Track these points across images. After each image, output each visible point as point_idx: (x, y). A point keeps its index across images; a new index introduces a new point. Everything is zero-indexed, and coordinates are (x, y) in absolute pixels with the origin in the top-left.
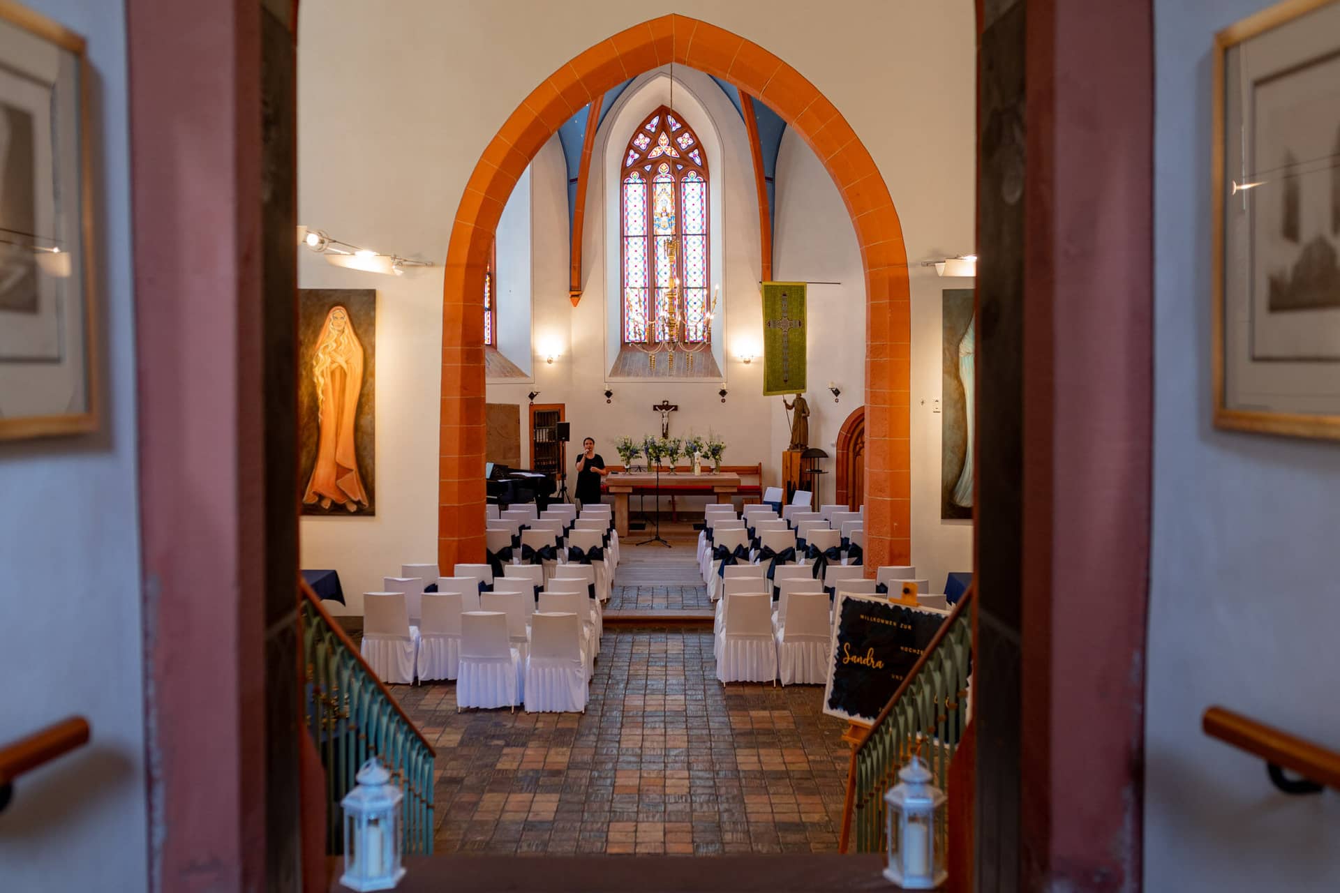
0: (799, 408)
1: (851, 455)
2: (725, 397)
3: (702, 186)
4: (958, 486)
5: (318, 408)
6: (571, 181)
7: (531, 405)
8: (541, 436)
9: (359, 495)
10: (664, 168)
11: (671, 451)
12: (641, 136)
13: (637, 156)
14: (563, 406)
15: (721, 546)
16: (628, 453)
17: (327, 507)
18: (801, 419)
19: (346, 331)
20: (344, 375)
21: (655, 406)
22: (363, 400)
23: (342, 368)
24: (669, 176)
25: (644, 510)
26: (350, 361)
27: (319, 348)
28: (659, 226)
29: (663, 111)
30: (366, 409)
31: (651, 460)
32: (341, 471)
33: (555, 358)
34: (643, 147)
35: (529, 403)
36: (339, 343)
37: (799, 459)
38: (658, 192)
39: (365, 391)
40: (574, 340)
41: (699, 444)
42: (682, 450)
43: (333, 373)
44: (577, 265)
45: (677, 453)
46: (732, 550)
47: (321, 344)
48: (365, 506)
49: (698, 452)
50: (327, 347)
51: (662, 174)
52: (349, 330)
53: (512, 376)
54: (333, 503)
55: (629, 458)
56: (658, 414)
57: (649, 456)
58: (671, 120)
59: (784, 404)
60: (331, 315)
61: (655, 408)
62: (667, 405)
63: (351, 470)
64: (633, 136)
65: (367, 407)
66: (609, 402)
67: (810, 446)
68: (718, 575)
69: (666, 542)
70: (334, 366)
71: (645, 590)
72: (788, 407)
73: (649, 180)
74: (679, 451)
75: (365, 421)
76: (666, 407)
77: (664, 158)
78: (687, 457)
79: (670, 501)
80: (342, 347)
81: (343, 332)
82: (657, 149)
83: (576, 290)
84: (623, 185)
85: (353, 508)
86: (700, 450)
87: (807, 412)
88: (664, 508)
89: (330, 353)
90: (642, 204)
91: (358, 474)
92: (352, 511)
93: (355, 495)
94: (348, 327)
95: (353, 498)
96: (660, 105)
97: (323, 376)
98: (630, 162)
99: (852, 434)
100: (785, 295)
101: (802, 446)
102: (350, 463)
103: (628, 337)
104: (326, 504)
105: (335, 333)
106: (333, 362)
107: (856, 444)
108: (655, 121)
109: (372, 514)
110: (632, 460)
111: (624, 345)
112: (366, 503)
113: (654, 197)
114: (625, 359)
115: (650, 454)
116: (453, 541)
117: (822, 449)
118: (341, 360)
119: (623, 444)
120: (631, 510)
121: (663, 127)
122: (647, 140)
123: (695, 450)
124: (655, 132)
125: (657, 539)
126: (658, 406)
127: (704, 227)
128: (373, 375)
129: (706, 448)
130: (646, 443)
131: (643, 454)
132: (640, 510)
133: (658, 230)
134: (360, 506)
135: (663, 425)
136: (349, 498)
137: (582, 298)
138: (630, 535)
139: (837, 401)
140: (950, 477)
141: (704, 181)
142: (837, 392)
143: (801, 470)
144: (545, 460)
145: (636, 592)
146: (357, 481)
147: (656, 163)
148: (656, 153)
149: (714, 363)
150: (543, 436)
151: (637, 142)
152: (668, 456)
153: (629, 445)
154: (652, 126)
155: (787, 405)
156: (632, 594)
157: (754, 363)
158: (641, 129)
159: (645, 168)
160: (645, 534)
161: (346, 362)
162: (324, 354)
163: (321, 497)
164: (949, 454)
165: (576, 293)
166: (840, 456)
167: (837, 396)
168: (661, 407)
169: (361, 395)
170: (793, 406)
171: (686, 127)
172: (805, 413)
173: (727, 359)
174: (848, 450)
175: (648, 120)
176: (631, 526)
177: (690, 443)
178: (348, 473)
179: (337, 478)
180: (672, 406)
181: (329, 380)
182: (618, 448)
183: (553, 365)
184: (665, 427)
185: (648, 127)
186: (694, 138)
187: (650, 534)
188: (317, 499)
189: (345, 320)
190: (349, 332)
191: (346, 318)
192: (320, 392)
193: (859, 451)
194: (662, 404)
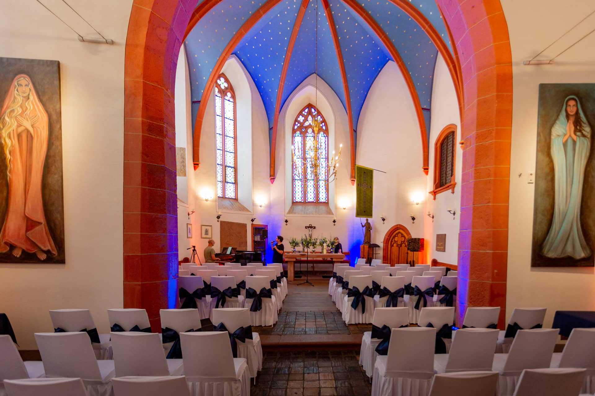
0: (368, 226)
1: (389, 246)
2: (335, 223)
3: (325, 138)
4: (545, 242)
5: (6, 167)
6: (270, 129)
7: (252, 224)
8: (257, 238)
9: (48, 245)
10: (310, 130)
11: (313, 244)
12: (301, 116)
13: (299, 125)
14: (267, 226)
15: (354, 287)
16: (294, 244)
17: (18, 256)
18: (368, 231)
19: (31, 98)
20: (30, 137)
21: (306, 227)
22: (50, 161)
23: (28, 131)
24: (312, 133)
25: (301, 270)
26: (35, 125)
27: (5, 112)
28: (308, 154)
29: (310, 106)
30: (53, 169)
31: (304, 247)
32: (31, 224)
33: (263, 205)
34: (302, 121)
35: (251, 223)
36: (24, 109)
37: (368, 248)
38: (307, 140)
39: (52, 153)
40: (272, 198)
41: (326, 240)
42: (318, 243)
43: (19, 136)
44: (273, 166)
45: (316, 244)
46: (361, 290)
47: (7, 108)
48: (55, 255)
49: (325, 244)
50: (13, 111)
51: (309, 133)
52: (33, 97)
53: (243, 211)
54: (24, 252)
55: (294, 246)
56: (307, 230)
57: (303, 245)
58: (313, 110)
59: (361, 225)
60: (15, 83)
62: (311, 226)
63: (40, 223)
64: (297, 117)
65: (54, 167)
66: (286, 225)
67: (371, 243)
68: (351, 307)
69: (311, 283)
70: (20, 129)
71: (300, 314)
72: (363, 226)
73: (304, 135)
74: (316, 243)
75: (52, 180)
76: (311, 227)
77: (310, 126)
78: (320, 246)
79: (312, 266)
80: (28, 112)
81: (29, 98)
82: (307, 122)
83: (273, 177)
84: (293, 137)
85: (43, 257)
86: (326, 243)
87: (371, 228)
88: (310, 269)
89: (16, 117)
90: (301, 145)
91: (47, 228)
92: (43, 259)
93: (44, 244)
94: (33, 95)
95: (42, 248)
96: (308, 103)
97: (10, 138)
98: (296, 127)
99: (390, 237)
100: (365, 173)
101: (368, 242)
102: (39, 216)
103: (295, 200)
104: (17, 253)
105: (20, 99)
106: (19, 125)
107: (392, 242)
108: (307, 110)
109: (62, 261)
110: (296, 247)
111: (293, 203)
112: (55, 252)
113: (306, 142)
114: (293, 208)
115: (304, 244)
116: (136, 285)
117: (377, 244)
118: (27, 125)
119: (292, 240)
120: (295, 270)
121: (310, 113)
122: (303, 118)
123: (324, 243)
124: (306, 115)
125: (307, 282)
127: (326, 155)
128: (59, 138)
129: (328, 242)
130: (302, 240)
131: (301, 245)
132: (299, 270)
133: (307, 156)
134: (50, 255)
135: (309, 235)
136: (39, 248)
137: (276, 180)
138: (294, 280)
139: (384, 223)
140: (540, 234)
141: (327, 136)
142: (384, 220)
143: (368, 253)
144: (259, 249)
145: (294, 316)
146: (46, 233)
147: (307, 128)
148: (307, 124)
149: (330, 210)
150: (258, 238)
151: (299, 119)
152: (312, 246)
153: (294, 241)
154: (305, 112)
155: (362, 225)
156: (292, 318)
157: (347, 209)
158: (300, 114)
159: (302, 129)
160: (302, 280)
161: (32, 126)
162: (10, 118)
163: (12, 247)
164: (540, 217)
165: (272, 177)
166: (385, 247)
167: (384, 221)
168: (308, 227)
169: (48, 157)
170: (365, 226)
171: (319, 113)
172: (369, 228)
173: (336, 208)
174: (388, 244)
175: (304, 110)
176: (295, 277)
177: (322, 240)
178: (37, 226)
179: (27, 230)
180: (313, 227)
181: (16, 142)
182: (290, 242)
183: (262, 208)
184: (310, 235)
185: (304, 113)
186: (322, 118)
187: (304, 280)
188: (8, 248)
189: (30, 87)
190: (34, 98)
191: (31, 86)
192: (7, 153)
193: (393, 245)
194: (309, 226)
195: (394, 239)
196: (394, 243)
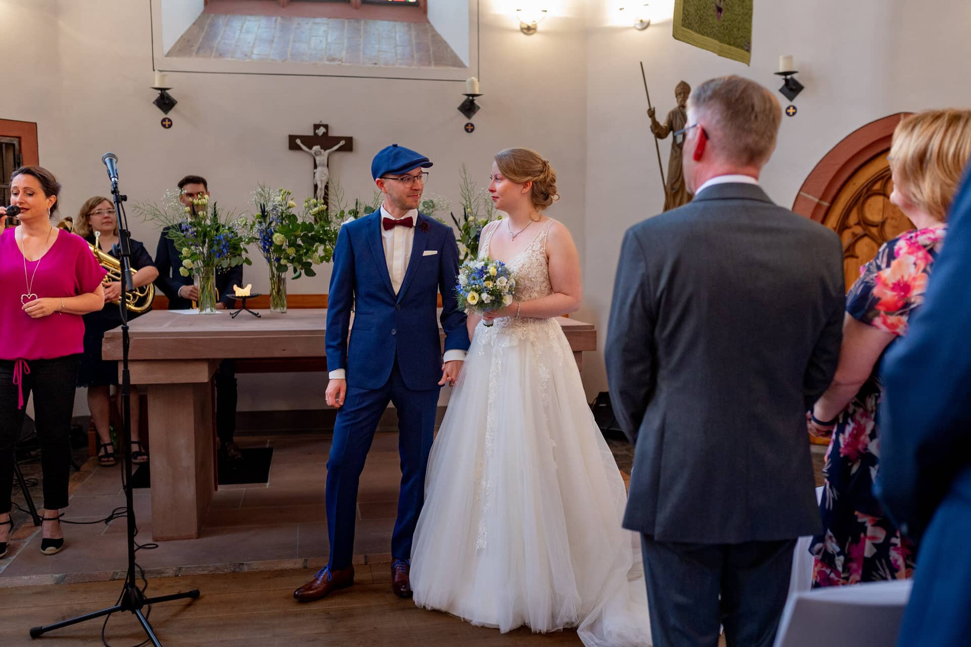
2: (475, 119)
14: (32, 127)
21: (292, 139)
31: (282, 268)
56: (301, 160)
57: (273, 256)
59: (649, 121)
61: (293, 143)
62: (326, 134)
66: (166, 124)
76: (322, 139)
114: (212, 25)
115: (279, 249)
126: (301, 137)
130: (264, 214)
139: (794, 112)
142: (794, 87)
157: (546, 33)
167: (793, 97)
180: (338, 139)
193: (852, 246)
194: (311, 133)
195: (861, 211)
196: (857, 238)
